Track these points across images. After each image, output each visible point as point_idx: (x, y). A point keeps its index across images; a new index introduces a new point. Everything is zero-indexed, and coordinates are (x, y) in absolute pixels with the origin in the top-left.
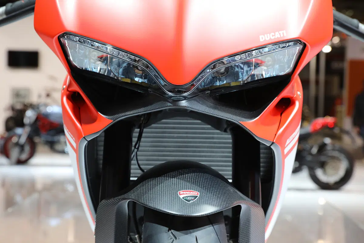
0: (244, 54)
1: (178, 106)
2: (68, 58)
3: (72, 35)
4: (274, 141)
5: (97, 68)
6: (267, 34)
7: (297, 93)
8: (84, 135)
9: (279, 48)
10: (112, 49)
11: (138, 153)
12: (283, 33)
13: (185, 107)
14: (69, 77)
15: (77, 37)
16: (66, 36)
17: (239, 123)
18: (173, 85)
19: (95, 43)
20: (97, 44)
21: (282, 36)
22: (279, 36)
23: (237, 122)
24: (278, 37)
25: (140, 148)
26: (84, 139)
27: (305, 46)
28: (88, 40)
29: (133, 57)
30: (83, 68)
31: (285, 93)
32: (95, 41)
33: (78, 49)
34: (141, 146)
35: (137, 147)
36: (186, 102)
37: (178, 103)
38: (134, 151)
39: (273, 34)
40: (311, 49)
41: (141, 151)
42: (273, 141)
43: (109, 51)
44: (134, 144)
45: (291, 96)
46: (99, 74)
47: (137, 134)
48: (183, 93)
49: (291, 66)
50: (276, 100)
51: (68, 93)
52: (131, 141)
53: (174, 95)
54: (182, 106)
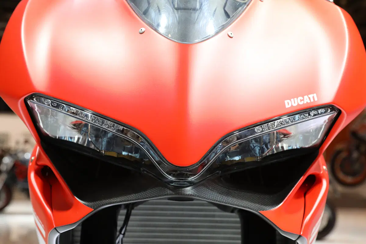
0: (266, 124)
1: (181, 195)
2: (37, 124)
3: (42, 97)
4: (302, 233)
5: (74, 138)
6: (293, 98)
7: (323, 167)
8: (55, 226)
9: (309, 116)
10: (94, 117)
11: (125, 239)
12: (313, 97)
13: (191, 195)
14: (38, 148)
15: (49, 99)
16: (35, 98)
17: (259, 212)
18: (175, 166)
19: (71, 108)
20: (74, 109)
21: (312, 100)
22: (309, 101)
23: (257, 212)
24: (307, 102)
25: (126, 234)
26: (55, 230)
27: (340, 113)
28: (63, 105)
29: (121, 128)
30: (56, 137)
31: (312, 171)
32: (72, 105)
33: (50, 114)
34: (127, 230)
35: (123, 232)
36: (192, 189)
37: (182, 191)
38: (119, 236)
39: (301, 98)
40: (347, 117)
41: (128, 237)
42: (300, 234)
43: (90, 118)
44: (119, 228)
45: (317, 172)
46: (77, 144)
47: (124, 217)
48: (189, 177)
49: (319, 137)
50: (302, 179)
51: (36, 167)
52: (116, 225)
53: (176, 179)
54: (186, 195)
